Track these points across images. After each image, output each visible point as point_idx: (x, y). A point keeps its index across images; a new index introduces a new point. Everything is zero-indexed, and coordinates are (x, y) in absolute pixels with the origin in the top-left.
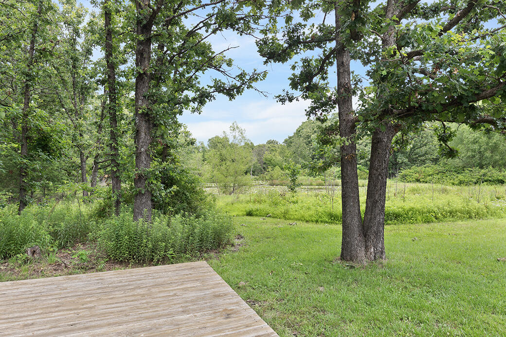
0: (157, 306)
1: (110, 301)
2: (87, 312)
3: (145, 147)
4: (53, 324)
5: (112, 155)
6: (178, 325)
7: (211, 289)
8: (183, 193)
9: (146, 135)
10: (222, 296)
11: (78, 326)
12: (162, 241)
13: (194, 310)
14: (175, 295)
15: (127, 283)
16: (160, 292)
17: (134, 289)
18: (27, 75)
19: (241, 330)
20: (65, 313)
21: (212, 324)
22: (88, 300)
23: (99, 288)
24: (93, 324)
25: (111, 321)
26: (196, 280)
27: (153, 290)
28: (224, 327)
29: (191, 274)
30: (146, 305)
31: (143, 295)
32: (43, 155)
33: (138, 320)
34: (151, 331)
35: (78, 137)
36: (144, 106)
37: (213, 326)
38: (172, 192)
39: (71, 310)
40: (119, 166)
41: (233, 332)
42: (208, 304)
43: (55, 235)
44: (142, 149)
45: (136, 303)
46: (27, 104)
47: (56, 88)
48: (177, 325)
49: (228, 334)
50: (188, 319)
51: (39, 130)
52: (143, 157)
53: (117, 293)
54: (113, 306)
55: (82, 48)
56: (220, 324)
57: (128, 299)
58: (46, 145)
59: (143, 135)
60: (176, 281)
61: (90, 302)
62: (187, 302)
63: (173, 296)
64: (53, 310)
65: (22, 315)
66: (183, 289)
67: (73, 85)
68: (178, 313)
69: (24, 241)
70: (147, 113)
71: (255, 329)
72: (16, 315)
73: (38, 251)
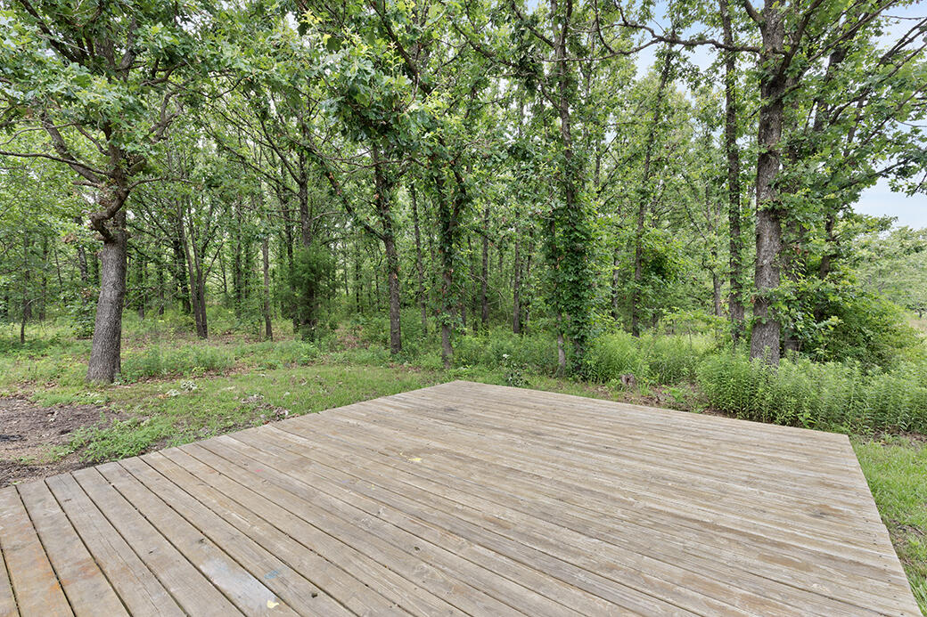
0: (714, 463)
1: (660, 440)
2: (630, 443)
3: (769, 258)
4: (592, 441)
5: (731, 273)
6: (726, 493)
7: (822, 472)
8: (860, 331)
9: (771, 240)
10: (835, 487)
11: (612, 451)
12: (792, 395)
13: (765, 486)
14: (752, 460)
15: (694, 429)
16: (731, 450)
17: (699, 437)
18: (642, 193)
19: (830, 541)
20: (609, 436)
21: (780, 512)
22: (640, 432)
23: (658, 425)
24: (627, 454)
25: (647, 458)
26: (805, 454)
27: (723, 446)
28: (800, 524)
29: (802, 445)
30: (700, 458)
31: (705, 447)
32: (656, 279)
33: (678, 469)
34: (685, 485)
35: (710, 256)
36: (769, 199)
37: (779, 515)
38: (830, 327)
39: (615, 435)
40: (741, 287)
41: (810, 537)
42: (797, 488)
43: (655, 368)
44: (765, 262)
45: (690, 451)
46: (641, 224)
47: (685, 200)
48: (723, 492)
49: (796, 535)
50: (745, 493)
51: (653, 251)
52: (766, 273)
53: (676, 435)
54: (661, 445)
55: (720, 143)
56: (798, 519)
57: (683, 445)
58: (661, 268)
59: (766, 241)
60: (767, 446)
61: (639, 434)
62: (762, 473)
63: (747, 460)
64: (601, 430)
65: (574, 425)
66: (769, 458)
67: (706, 192)
68: (737, 481)
69: (621, 368)
70: (773, 208)
71: (861, 552)
72: (570, 424)
73: (631, 380)
